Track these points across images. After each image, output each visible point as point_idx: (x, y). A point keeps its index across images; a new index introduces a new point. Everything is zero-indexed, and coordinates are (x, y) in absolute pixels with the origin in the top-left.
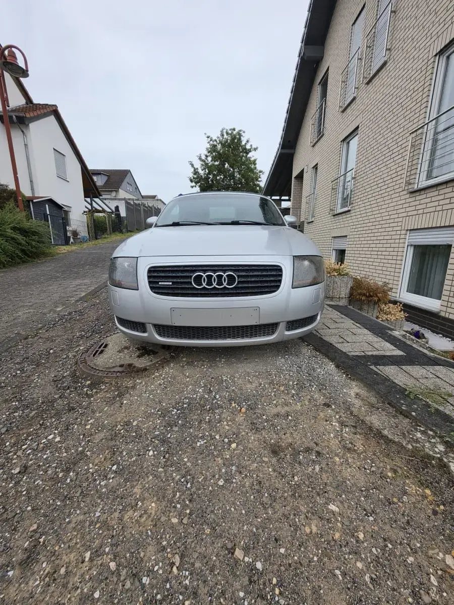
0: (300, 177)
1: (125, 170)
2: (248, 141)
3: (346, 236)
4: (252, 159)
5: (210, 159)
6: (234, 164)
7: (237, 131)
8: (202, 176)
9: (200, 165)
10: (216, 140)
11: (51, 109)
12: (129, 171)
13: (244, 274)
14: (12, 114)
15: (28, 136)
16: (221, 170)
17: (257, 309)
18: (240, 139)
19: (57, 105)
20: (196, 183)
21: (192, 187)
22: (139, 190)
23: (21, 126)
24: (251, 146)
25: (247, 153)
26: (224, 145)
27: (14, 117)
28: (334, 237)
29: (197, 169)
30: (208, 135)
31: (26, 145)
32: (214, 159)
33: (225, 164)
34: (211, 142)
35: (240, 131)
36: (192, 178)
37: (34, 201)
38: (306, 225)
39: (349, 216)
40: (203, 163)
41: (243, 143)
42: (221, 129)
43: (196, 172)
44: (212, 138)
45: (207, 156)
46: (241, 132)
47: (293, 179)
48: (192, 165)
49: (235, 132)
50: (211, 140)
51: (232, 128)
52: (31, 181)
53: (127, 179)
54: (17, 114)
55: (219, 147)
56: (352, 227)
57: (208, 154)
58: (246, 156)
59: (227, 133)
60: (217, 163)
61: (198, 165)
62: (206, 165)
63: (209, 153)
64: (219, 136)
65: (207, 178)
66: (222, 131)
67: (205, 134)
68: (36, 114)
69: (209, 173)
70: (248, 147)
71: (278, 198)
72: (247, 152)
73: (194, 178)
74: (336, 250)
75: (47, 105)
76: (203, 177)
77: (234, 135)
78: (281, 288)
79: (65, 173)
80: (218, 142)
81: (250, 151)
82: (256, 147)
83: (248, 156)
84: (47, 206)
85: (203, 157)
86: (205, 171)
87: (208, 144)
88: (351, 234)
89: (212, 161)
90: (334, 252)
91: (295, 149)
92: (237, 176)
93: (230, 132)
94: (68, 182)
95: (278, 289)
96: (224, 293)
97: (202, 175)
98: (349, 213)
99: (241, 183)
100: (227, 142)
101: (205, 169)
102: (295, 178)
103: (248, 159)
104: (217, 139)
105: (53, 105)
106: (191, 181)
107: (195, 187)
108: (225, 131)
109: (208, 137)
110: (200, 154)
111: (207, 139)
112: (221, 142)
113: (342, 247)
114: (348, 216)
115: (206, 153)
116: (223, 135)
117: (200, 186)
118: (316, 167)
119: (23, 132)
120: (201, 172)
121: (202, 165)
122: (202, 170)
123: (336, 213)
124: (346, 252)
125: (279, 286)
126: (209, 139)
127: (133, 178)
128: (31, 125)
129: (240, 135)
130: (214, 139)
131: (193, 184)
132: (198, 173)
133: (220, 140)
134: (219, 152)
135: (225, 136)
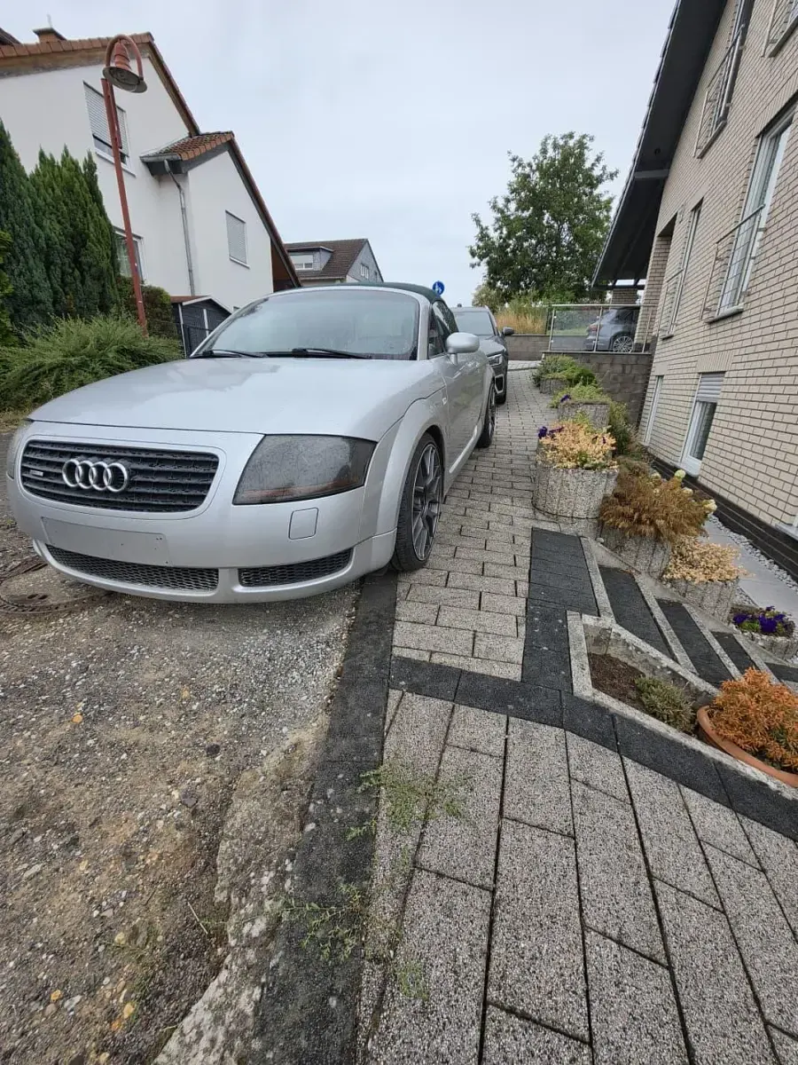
0: (668, 234)
1: (359, 240)
2: (598, 159)
3: (724, 372)
4: (604, 199)
5: (513, 206)
6: (560, 213)
7: (577, 137)
8: (493, 243)
9: (493, 221)
10: (530, 165)
11: (224, 141)
12: (367, 241)
13: (145, 467)
14: (163, 158)
15: (186, 194)
16: (532, 227)
17: (159, 537)
18: (581, 158)
19: (234, 132)
20: (481, 257)
21: (473, 266)
22: (380, 274)
23: (175, 176)
24: (604, 168)
25: (593, 186)
26: (545, 172)
27: (166, 162)
28: (703, 373)
29: (487, 228)
30: (514, 154)
31: (183, 210)
32: (522, 206)
33: (544, 214)
34: (520, 170)
35: (584, 137)
36: (475, 248)
37: (184, 304)
38: (659, 342)
39: (738, 324)
40: (499, 215)
41: (587, 165)
42: (542, 139)
43: (483, 236)
44: (521, 160)
45: (508, 201)
46: (585, 141)
47: (656, 239)
48: (478, 222)
49: (571, 143)
50: (520, 165)
51: (567, 132)
52: (190, 271)
53: (362, 257)
54: (169, 157)
55: (535, 177)
56: (737, 352)
57: (511, 197)
58: (591, 193)
59: (555, 146)
60: (526, 214)
61: (489, 219)
62: (505, 220)
63: (511, 193)
64: (538, 154)
65: (503, 248)
66: (544, 144)
67: (509, 153)
68: (197, 153)
69: (509, 236)
70: (597, 172)
71: (631, 282)
72: (593, 182)
73: (479, 247)
74: (704, 402)
75: (219, 133)
76: (497, 245)
77: (570, 148)
78: (206, 501)
79: (244, 252)
80: (534, 167)
81: (600, 180)
82: (614, 171)
83: (596, 192)
84: (205, 311)
85: (501, 204)
86: (501, 233)
87: (513, 175)
88: (733, 367)
89: (517, 210)
90: (699, 408)
91: (669, 168)
92: (566, 237)
93: (561, 142)
94: (248, 268)
95: (201, 504)
96: (106, 501)
97: (495, 240)
98: (738, 318)
99: (572, 251)
100: (552, 165)
101: (501, 228)
102: (659, 236)
103: (596, 200)
104: (532, 161)
105: (227, 133)
106: (473, 254)
107: (479, 265)
108: (550, 142)
109: (514, 160)
110: (496, 198)
111: (511, 163)
112: (539, 168)
113: (710, 397)
114: (735, 325)
115: (507, 193)
116: (544, 151)
117: (488, 263)
118: (697, 208)
119: (179, 186)
120: (494, 235)
121: (498, 220)
122: (496, 231)
123: (716, 317)
124: (718, 407)
125: (203, 497)
126: (516, 164)
127: (372, 254)
128: (190, 173)
129: (581, 145)
130: (525, 162)
131: (476, 260)
132: (488, 237)
133: (537, 165)
134: (532, 190)
135: (551, 153)
